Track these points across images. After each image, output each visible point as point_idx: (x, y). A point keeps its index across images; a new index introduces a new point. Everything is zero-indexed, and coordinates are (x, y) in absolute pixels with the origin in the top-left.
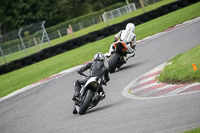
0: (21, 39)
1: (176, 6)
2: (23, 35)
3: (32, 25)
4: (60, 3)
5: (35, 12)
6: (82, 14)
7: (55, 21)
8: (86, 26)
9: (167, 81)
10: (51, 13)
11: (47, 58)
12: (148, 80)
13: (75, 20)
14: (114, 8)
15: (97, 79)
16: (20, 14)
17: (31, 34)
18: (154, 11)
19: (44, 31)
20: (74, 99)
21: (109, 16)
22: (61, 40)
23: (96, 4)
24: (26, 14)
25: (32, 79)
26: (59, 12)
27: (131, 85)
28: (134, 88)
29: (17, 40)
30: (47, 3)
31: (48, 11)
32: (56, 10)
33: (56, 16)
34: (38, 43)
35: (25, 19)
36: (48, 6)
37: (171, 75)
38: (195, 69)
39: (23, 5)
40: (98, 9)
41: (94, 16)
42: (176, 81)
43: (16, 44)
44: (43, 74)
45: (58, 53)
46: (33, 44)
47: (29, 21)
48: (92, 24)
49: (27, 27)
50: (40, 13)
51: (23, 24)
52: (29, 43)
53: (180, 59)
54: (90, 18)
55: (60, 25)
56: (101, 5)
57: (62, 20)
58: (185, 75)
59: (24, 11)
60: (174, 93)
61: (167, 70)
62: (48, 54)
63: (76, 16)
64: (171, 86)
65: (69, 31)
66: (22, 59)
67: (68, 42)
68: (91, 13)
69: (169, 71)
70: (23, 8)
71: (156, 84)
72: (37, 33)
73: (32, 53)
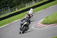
0: (3, 12)
1: (47, 2)
2: (3, 11)
3: (6, 8)
4: (14, 2)
5: (7, 4)
6: (20, 5)
7: (12, 7)
8: (21, 8)
9: (44, 24)
10: (11, 4)
11: (10, 17)
12: (39, 23)
13: (18, 6)
14: (29, 3)
15: (27, 23)
16: (2, 5)
17: (5, 10)
18: (40, 4)
19: (9, 9)
20: (20, 29)
21: (28, 5)
22: (14, 12)
23: (24, 2)
24: (4, 5)
25: (6, 23)
26: (13, 4)
27: (34, 25)
28: (35, 26)
29: (1, 12)
30: (10, 1)
31: (10, 4)
32: (13, 3)
33: (13, 5)
34: (8, 13)
35: (4, 6)
36: (10, 2)
37: (45, 22)
38: (52, 20)
39: (3, 2)
40: (25, 3)
41: (23, 5)
42: (47, 24)
43: (1, 13)
44: (9, 22)
45: (13, 16)
46: (6, 13)
47: (5, 7)
48: (23, 7)
49: (4, 8)
50: (8, 4)
51: (3, 7)
52: (5, 13)
53: (48, 18)
54: (22, 6)
55: (14, 8)
56: (25, 2)
57: (14, 6)
58: (49, 22)
59: (3, 4)
60: (46, 27)
61: (44, 21)
62: (10, 16)
63: (18, 5)
64: (45, 25)
65: (16, 9)
66: (3, 18)
67: (16, 13)
68: (23, 4)
69: (45, 21)
70: (3, 3)
71: (41, 25)
72: (7, 10)
73: (6, 16)
